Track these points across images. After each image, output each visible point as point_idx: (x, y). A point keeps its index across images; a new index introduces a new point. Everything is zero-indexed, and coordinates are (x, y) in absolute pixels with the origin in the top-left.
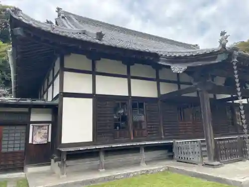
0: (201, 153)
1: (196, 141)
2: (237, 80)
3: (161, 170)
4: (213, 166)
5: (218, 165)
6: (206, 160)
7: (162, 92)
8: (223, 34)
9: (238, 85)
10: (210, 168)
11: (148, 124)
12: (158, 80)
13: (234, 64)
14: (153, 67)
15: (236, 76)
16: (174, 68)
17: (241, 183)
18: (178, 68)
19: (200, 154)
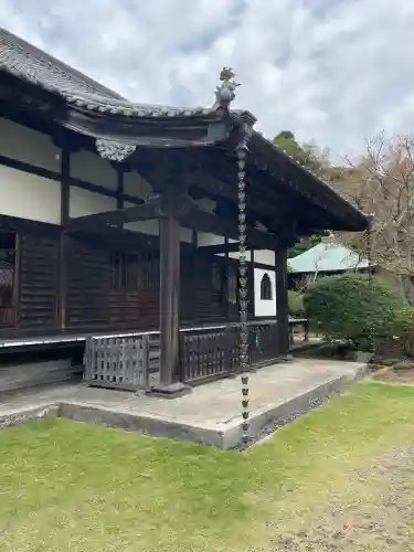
0: (147, 364)
1: (140, 337)
2: (242, 207)
3: (40, 415)
4: (168, 394)
5: (180, 390)
6: (155, 380)
7: (74, 213)
8: (226, 75)
9: (242, 217)
10: (161, 400)
11: (24, 292)
12: (65, 179)
13: (242, 155)
14: (57, 143)
15: (242, 196)
16: (103, 145)
17: (220, 433)
18: (113, 148)
19: (143, 369)
